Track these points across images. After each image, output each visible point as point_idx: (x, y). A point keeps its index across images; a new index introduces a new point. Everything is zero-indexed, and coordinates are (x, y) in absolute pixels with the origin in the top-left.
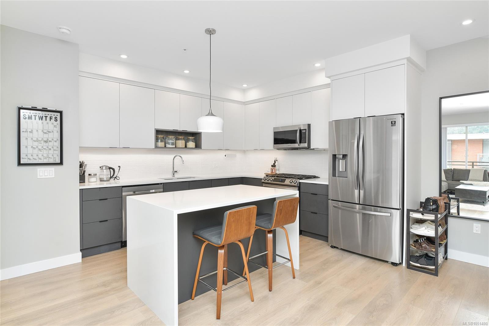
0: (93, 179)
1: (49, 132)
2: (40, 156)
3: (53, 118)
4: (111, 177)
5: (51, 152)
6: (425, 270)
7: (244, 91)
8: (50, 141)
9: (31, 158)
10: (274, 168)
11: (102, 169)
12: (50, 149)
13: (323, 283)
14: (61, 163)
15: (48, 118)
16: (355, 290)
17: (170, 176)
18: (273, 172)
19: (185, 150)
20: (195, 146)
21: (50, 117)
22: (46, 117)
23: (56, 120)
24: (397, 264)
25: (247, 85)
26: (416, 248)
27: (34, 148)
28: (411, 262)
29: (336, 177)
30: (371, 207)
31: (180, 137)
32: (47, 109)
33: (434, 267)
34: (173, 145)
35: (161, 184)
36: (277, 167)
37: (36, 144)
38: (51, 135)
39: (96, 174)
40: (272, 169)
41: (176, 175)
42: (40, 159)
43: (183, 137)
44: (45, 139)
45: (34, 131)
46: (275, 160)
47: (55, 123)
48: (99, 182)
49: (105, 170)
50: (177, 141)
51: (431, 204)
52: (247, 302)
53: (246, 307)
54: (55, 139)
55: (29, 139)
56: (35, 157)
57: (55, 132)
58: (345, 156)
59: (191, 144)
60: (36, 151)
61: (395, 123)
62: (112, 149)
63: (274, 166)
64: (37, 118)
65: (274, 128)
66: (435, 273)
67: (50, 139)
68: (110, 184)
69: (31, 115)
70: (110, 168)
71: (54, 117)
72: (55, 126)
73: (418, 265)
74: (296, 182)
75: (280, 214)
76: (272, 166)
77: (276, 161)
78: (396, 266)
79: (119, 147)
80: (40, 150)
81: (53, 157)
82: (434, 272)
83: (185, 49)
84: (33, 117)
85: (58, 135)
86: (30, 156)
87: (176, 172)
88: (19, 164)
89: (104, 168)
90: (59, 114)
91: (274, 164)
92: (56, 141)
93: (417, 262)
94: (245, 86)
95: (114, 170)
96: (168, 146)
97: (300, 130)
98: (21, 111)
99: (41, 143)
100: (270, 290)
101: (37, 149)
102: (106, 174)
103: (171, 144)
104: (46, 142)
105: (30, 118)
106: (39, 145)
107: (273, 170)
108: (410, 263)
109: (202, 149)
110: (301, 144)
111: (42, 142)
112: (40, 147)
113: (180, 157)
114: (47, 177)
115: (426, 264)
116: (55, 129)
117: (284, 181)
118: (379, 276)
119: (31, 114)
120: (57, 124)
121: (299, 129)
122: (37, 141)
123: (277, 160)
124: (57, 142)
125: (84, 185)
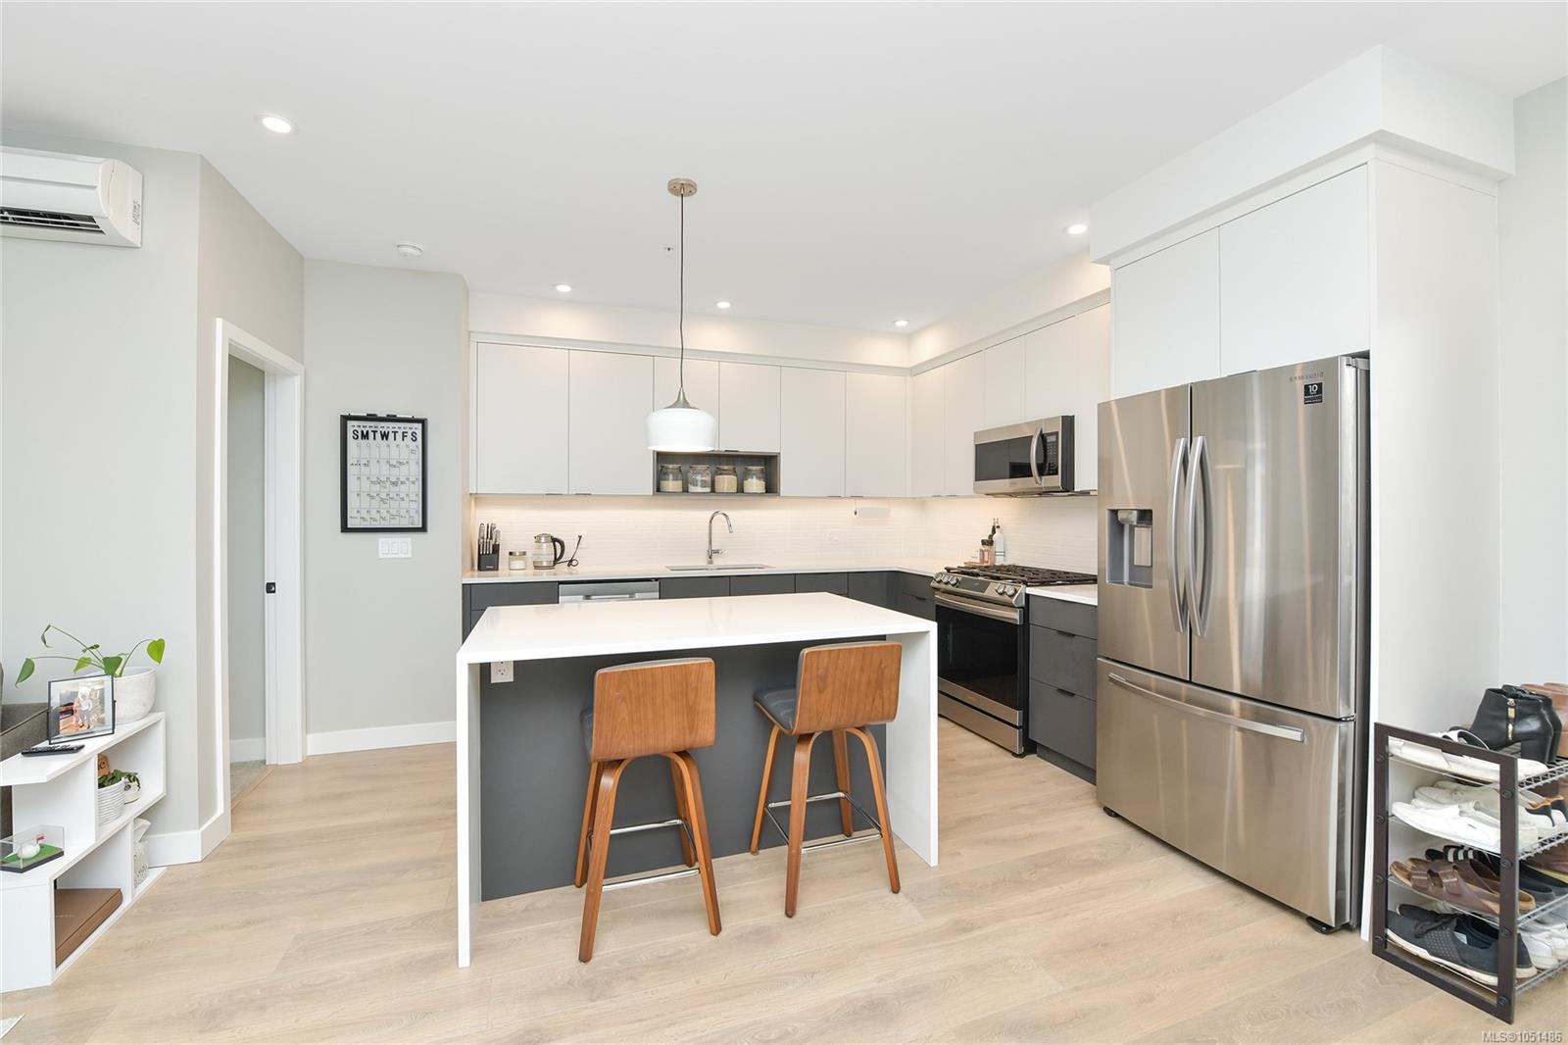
0: (518, 564)
1: (401, 464)
2: (384, 513)
3: (409, 436)
4: (556, 561)
5: (404, 504)
6: (1458, 983)
7: (909, 337)
8: (402, 483)
9: (368, 517)
10: (987, 547)
11: (538, 541)
12: (403, 499)
13: (977, 933)
14: (423, 529)
15: (399, 436)
16: (1076, 989)
17: (702, 561)
18: (986, 559)
19: (740, 498)
20: (766, 488)
21: (403, 433)
22: (395, 433)
23: (414, 439)
24: (1329, 927)
25: (908, 320)
26: (1410, 884)
27: (372, 497)
28: (1390, 933)
29: (1123, 583)
30: (1225, 699)
31: (726, 467)
32: (395, 416)
33: (1492, 980)
34: (705, 487)
35: (656, 580)
36: (998, 546)
37: (376, 488)
38: (404, 470)
39: (524, 553)
40: (981, 550)
41: (718, 561)
42: (384, 519)
43: (731, 467)
44: (393, 480)
45: (373, 463)
46: (994, 527)
47: (413, 445)
48: (531, 570)
49: (545, 545)
50: (718, 478)
51: (1511, 713)
52: (697, 933)
53: (683, 948)
54: (412, 479)
55: (364, 479)
56: (374, 514)
57: (412, 463)
58: (1145, 516)
59: (755, 484)
60: (376, 503)
61: (1320, 391)
62: (553, 499)
63: (988, 543)
64: (378, 435)
65: (975, 433)
66: (1502, 1006)
67: (403, 479)
68: (555, 574)
69: (367, 432)
70: (554, 540)
71: (410, 432)
72: (412, 452)
73: (1423, 953)
74: (1016, 591)
75: (820, 692)
76: (984, 543)
77: (997, 530)
78: (1323, 932)
79: (566, 493)
80: (382, 500)
81: (407, 516)
82: (1493, 1001)
83: (670, 246)
84: (371, 435)
85: (417, 471)
86: (364, 514)
87: (717, 552)
88: (345, 529)
89: (543, 539)
90: (419, 426)
91: (991, 536)
92: (413, 483)
93: (1418, 940)
94: (901, 323)
95: (562, 544)
96: (692, 489)
97: (1043, 437)
98: (350, 423)
99: (385, 487)
100: (790, 911)
101: (378, 499)
102: (547, 551)
103: (699, 483)
104: (395, 484)
105: (365, 436)
106: (382, 490)
107: (986, 553)
108: (1387, 936)
109: (782, 494)
110: (1043, 477)
111: (388, 484)
112: (384, 496)
113: (724, 517)
114: (397, 556)
115: (1457, 957)
116: (412, 456)
117: (984, 586)
118: (1221, 958)
119: (367, 429)
120: (417, 447)
121: (1038, 433)
122: (379, 482)
123: (998, 527)
124: (417, 483)
125: (497, 576)
